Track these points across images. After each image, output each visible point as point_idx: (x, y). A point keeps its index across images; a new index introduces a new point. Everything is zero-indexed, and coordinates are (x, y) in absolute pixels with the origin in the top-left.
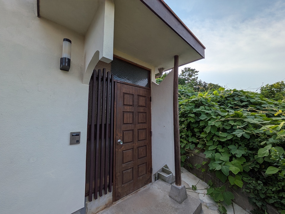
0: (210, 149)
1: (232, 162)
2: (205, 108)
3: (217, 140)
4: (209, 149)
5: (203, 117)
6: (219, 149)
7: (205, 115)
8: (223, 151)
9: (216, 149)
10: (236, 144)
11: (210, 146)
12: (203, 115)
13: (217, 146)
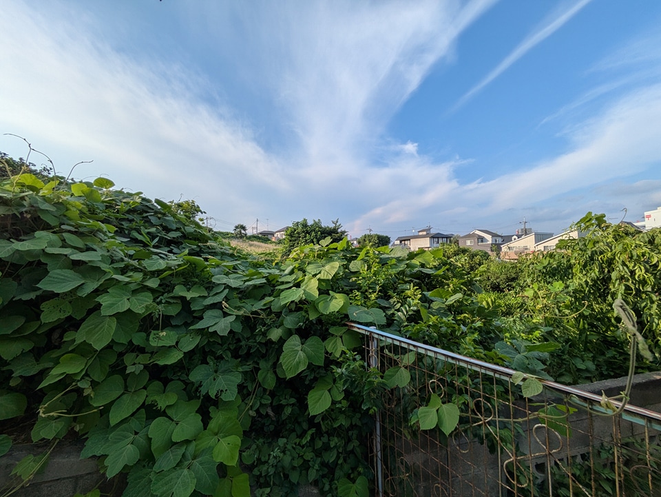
0: (114, 418)
1: (212, 425)
2: (64, 240)
3: (142, 367)
4: (113, 422)
5: (60, 282)
6: (156, 398)
7: (69, 273)
8: (172, 399)
9: (143, 405)
10: (208, 360)
11: (112, 403)
12: (58, 271)
13: (145, 393)
